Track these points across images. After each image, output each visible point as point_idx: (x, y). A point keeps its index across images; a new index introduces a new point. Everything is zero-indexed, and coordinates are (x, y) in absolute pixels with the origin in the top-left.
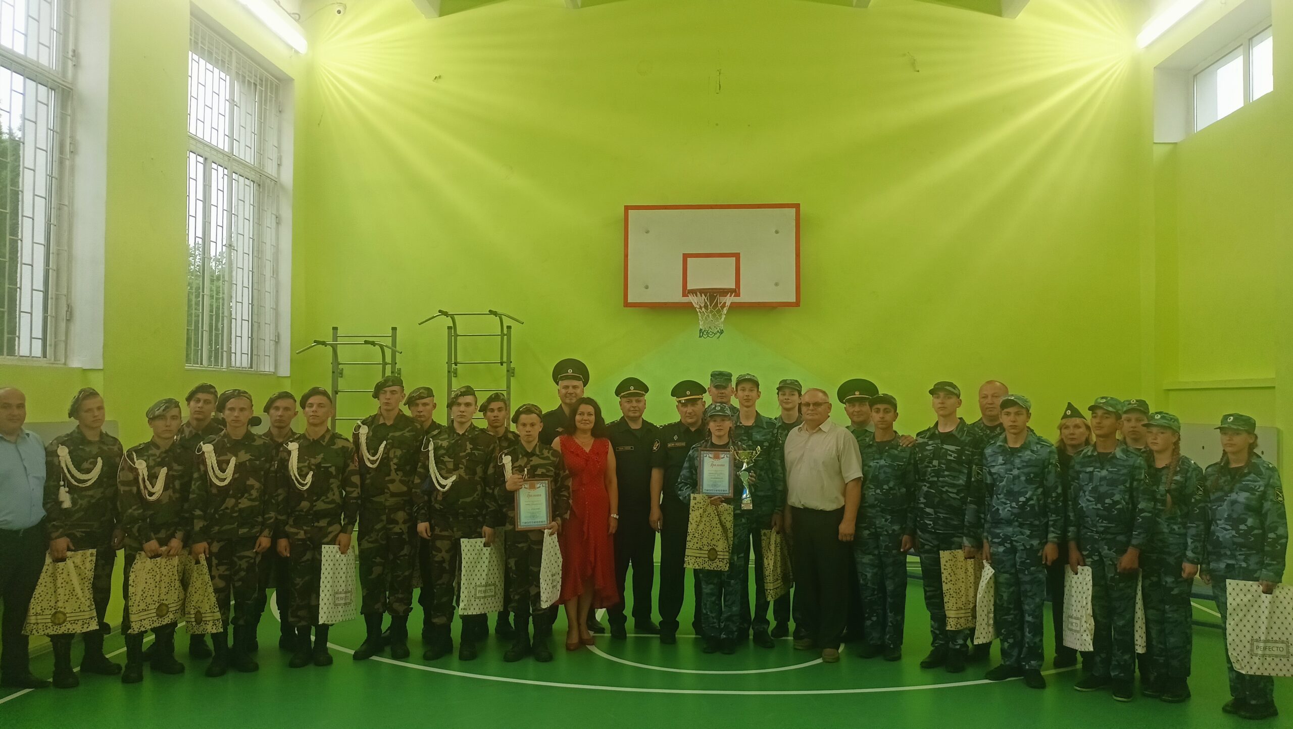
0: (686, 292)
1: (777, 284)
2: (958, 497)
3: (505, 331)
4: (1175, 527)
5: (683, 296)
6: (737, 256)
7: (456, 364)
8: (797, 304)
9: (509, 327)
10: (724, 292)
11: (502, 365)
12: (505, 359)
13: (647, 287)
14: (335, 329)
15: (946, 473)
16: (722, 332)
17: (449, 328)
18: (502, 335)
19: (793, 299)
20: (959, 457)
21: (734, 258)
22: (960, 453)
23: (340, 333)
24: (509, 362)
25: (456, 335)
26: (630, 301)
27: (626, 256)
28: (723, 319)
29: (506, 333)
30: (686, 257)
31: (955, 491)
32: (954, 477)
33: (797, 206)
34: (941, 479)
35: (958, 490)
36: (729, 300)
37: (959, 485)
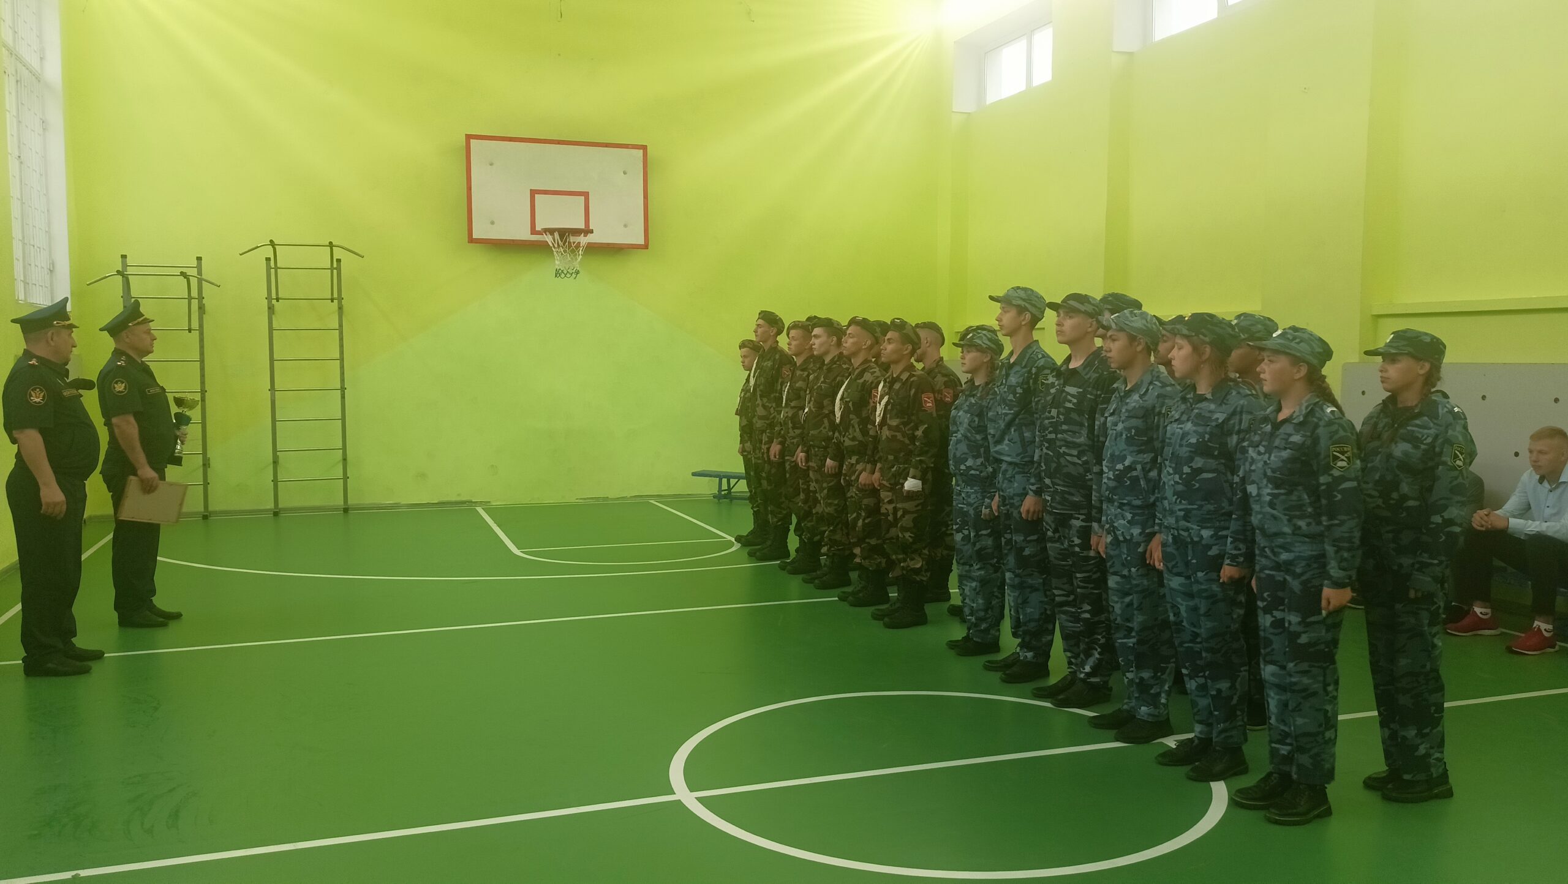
0: (534, 231)
1: (625, 226)
2: (1080, 462)
3: (335, 265)
4: (1302, 523)
5: (531, 234)
6: (586, 195)
7: (278, 300)
8: (646, 246)
9: (339, 261)
10: (576, 232)
11: (332, 301)
12: (335, 295)
13: (492, 223)
14: (124, 257)
15: (1064, 427)
16: (577, 272)
17: (268, 259)
18: (332, 269)
19: (642, 242)
20: (1080, 403)
21: (583, 197)
22: (1081, 397)
23: (129, 262)
24: (340, 299)
25: (276, 268)
26: (474, 236)
27: (469, 188)
28: (579, 260)
29: (336, 266)
30: (533, 193)
31: (1075, 452)
32: (1074, 432)
33: (644, 148)
34: (1059, 436)
35: (1079, 452)
36: (583, 240)
37: (1079, 445)
